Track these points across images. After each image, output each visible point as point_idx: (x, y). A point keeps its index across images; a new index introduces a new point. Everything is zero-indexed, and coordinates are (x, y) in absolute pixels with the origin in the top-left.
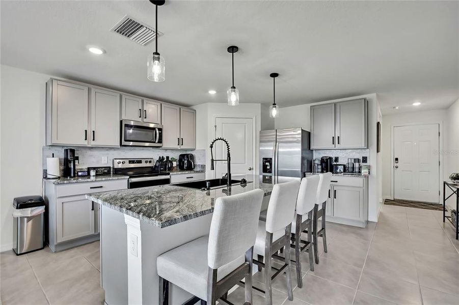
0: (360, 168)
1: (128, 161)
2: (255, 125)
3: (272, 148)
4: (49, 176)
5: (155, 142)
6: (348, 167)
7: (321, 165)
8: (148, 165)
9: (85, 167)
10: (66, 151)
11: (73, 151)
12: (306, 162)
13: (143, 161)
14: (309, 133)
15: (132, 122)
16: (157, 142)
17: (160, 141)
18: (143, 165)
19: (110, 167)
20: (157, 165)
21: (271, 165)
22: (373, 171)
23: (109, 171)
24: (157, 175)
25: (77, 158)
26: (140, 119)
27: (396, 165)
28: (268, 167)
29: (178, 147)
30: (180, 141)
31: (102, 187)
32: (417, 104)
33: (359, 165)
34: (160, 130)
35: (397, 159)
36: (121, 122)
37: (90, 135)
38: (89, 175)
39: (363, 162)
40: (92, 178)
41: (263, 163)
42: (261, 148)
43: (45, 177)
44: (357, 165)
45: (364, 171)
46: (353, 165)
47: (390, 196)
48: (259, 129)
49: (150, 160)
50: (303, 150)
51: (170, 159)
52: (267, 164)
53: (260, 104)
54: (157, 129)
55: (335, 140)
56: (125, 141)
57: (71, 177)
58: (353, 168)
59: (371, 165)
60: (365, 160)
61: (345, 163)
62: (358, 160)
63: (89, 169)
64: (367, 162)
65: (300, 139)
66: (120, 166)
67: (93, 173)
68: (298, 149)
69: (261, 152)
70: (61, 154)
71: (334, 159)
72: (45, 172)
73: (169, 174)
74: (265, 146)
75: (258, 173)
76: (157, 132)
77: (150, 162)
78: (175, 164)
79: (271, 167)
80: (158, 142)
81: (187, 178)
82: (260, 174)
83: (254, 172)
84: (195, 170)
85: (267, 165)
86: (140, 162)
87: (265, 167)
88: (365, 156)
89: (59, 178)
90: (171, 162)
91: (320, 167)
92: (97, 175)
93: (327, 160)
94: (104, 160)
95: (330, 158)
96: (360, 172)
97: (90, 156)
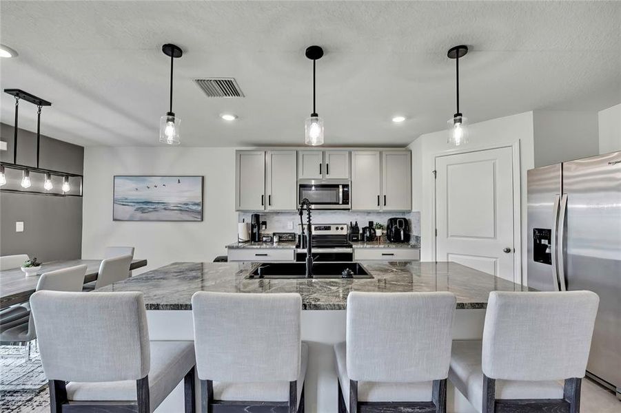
4: (239, 240)
5: (338, 204)
8: (337, 232)
9: (270, 233)
10: (252, 216)
11: (257, 216)
13: (333, 228)
15: (313, 181)
16: (341, 202)
17: (347, 202)
18: (333, 232)
19: (295, 234)
23: (293, 238)
25: (265, 223)
26: (321, 176)
31: (266, 255)
38: (272, 241)
40: (275, 245)
49: (341, 226)
54: (341, 187)
57: (255, 241)
63: (274, 234)
67: (276, 239)
70: (249, 220)
73: (351, 247)
77: (342, 229)
80: (343, 203)
81: (383, 254)
86: (328, 228)
89: (246, 242)
92: (280, 241)
94: (289, 225)
97: (277, 221)
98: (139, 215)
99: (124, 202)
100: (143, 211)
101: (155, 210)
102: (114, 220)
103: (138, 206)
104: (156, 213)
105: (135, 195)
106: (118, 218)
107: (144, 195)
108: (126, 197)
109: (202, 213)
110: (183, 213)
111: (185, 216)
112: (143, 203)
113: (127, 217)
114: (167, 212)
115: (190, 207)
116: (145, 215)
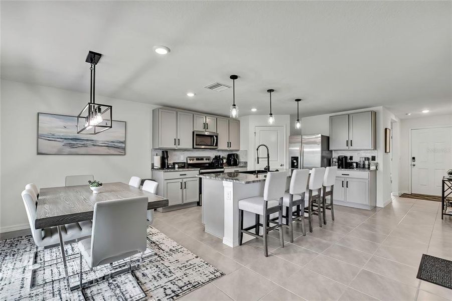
0: (369, 165)
1: (195, 159)
2: (285, 132)
3: (298, 148)
4: (155, 168)
6: (360, 164)
7: (338, 162)
8: (207, 161)
9: (172, 162)
10: (163, 152)
11: (167, 152)
12: (325, 160)
13: (204, 159)
14: (328, 138)
15: (200, 132)
16: (214, 145)
17: (217, 145)
18: (205, 161)
19: (185, 163)
20: (213, 161)
21: (297, 162)
22: (381, 167)
23: (185, 165)
24: (215, 169)
25: (169, 157)
26: (204, 130)
27: (413, 163)
28: (295, 164)
29: (228, 149)
30: (229, 144)
31: (185, 175)
32: (426, 111)
33: (369, 162)
34: (217, 137)
35: (414, 158)
36: (193, 132)
37: (177, 141)
38: (174, 168)
39: (372, 160)
40: (177, 169)
41: (292, 160)
42: (290, 148)
43: (153, 168)
44: (367, 162)
45: (373, 168)
46: (364, 162)
47: (407, 191)
48: (289, 134)
50: (322, 150)
51: (221, 157)
52: (294, 161)
53: (289, 115)
54: (214, 136)
55: (349, 143)
56: (196, 145)
58: (364, 164)
59: (378, 162)
60: (374, 158)
61: (357, 161)
62: (368, 159)
63: (175, 164)
64: (375, 160)
65: (320, 141)
66: (191, 162)
67: (176, 166)
68: (318, 149)
69: (290, 152)
71: (349, 158)
72: (153, 165)
73: (223, 168)
74: (293, 147)
75: (288, 168)
76: (215, 138)
77: (209, 159)
78: (225, 161)
79: (297, 164)
81: (235, 171)
82: (289, 168)
83: (284, 167)
84: (240, 165)
85: (294, 163)
86: (202, 159)
87: (293, 163)
88: (373, 155)
89: (160, 169)
90: (222, 160)
91: (337, 164)
92: (179, 168)
93: (342, 158)
94: (182, 158)
95: (346, 157)
96: (369, 168)
97: (175, 155)
98: (68, 150)
99: (51, 138)
100: (72, 146)
101: (85, 146)
102: (39, 154)
103: (66, 142)
104: (85, 148)
105: (62, 132)
106: (43, 152)
107: (72, 132)
108: (53, 133)
109: (124, 149)
110: (110, 148)
111: (112, 151)
112: (71, 139)
113: (55, 151)
114: (96, 147)
115: (116, 144)
116: (74, 150)
